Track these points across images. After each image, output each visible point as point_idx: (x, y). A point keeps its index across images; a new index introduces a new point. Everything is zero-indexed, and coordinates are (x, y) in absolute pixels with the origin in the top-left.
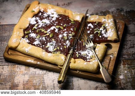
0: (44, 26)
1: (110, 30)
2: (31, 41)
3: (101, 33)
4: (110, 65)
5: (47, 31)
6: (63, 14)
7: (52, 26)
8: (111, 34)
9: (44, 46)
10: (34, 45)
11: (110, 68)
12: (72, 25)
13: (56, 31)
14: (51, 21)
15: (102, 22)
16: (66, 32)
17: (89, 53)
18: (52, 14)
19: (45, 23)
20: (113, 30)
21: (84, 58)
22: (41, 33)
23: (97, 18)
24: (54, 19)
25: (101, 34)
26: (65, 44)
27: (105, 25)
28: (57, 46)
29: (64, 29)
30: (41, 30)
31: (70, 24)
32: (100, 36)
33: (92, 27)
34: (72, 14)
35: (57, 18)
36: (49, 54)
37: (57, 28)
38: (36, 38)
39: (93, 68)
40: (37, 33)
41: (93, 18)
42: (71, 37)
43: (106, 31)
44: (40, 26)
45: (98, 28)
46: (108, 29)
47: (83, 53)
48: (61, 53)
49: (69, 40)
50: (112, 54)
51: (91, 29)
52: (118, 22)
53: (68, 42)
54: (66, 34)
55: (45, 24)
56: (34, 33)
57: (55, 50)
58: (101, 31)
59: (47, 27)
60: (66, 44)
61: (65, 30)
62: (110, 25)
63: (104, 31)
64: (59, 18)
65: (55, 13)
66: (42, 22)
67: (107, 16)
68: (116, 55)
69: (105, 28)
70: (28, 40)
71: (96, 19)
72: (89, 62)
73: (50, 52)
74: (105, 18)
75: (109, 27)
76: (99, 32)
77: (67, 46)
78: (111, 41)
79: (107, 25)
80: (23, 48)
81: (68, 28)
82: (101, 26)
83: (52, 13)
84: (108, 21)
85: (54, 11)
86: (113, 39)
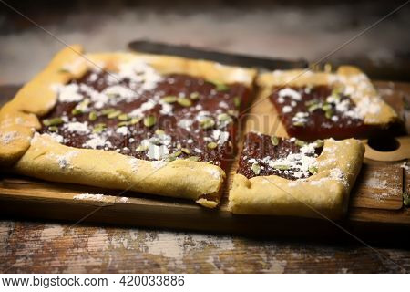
0: (113, 103)
5: (129, 112)
9: (126, 148)
16: (202, 114)
18: (138, 74)
19: (119, 96)
24: (149, 86)
25: (334, 111)
26: (208, 139)
29: (193, 106)
31: (213, 93)
33: (296, 96)
35: (159, 83)
40: (92, 123)
44: (99, 105)
49: (222, 130)
51: (294, 104)
55: (119, 100)
56: (81, 122)
58: (333, 105)
59: (126, 106)
60: (212, 138)
61: (199, 107)
63: (345, 103)
66: (107, 95)
69: (343, 98)
70: (60, 138)
76: (326, 108)
79: (349, 91)
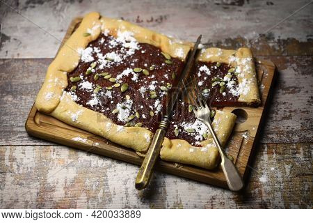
0: (109, 66)
1: (244, 80)
2: (83, 99)
3: (225, 86)
4: (241, 155)
5: (115, 77)
6: (149, 42)
7: (125, 68)
8: (245, 90)
9: (108, 109)
10: (89, 107)
11: (240, 160)
12: (166, 68)
13: (135, 78)
14: (125, 56)
15: (229, 63)
16: (154, 82)
17: (200, 128)
18: (127, 42)
19: (113, 61)
20: (249, 82)
21: (190, 139)
22: (102, 82)
23: (219, 54)
24: (130, 53)
25: (226, 89)
26: (151, 107)
27: (234, 69)
28: (136, 110)
29: (150, 75)
30: (103, 74)
31: (163, 64)
32: (224, 94)
33: (209, 73)
34: (168, 45)
35: (136, 51)
36: (120, 127)
37: (136, 73)
38: (92, 93)
39: (206, 161)
40: (94, 82)
41: (210, 53)
42: (164, 93)
43: (237, 83)
44: (101, 67)
45: (220, 76)
46: (241, 78)
47: (188, 127)
48: (142, 126)
49: (160, 100)
50: (246, 131)
51: (205, 78)
52: (261, 64)
53: (157, 102)
54: (154, 85)
55: (112, 63)
56: (90, 82)
57: (130, 118)
58: (226, 82)
59: (116, 69)
60: (154, 106)
61: (153, 76)
62: (245, 70)
63: (233, 82)
64: (141, 50)
65: (133, 40)
66: (106, 59)
67: (240, 49)
68: (254, 134)
69: (234, 76)
70: (76, 96)
71: (217, 55)
72: (200, 146)
73: (121, 123)
74: (234, 55)
75: (242, 75)
76: (221, 84)
77: (157, 112)
78: (245, 104)
79: (238, 70)
80: (67, 113)
81: (158, 73)
82: (225, 73)
83: (127, 39)
84: (240, 60)
85: (132, 36)
86: (251, 101)
